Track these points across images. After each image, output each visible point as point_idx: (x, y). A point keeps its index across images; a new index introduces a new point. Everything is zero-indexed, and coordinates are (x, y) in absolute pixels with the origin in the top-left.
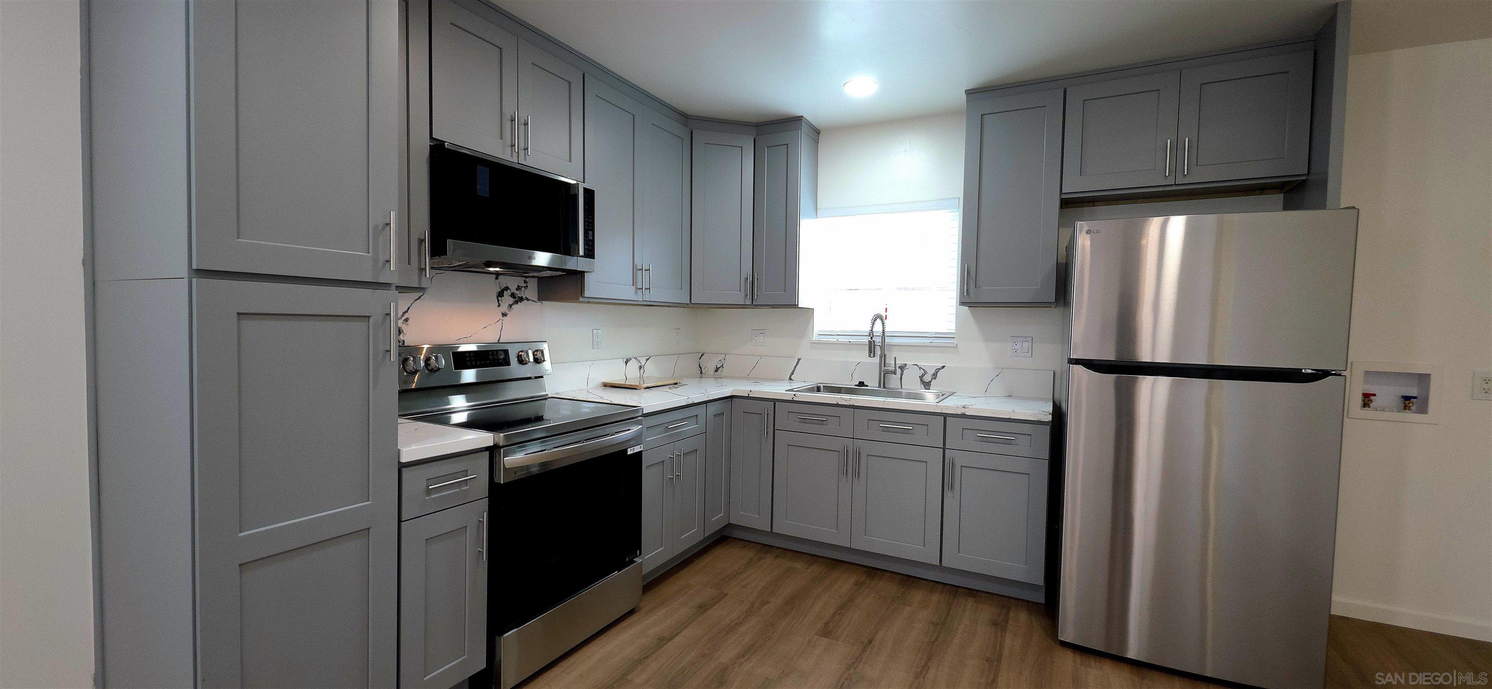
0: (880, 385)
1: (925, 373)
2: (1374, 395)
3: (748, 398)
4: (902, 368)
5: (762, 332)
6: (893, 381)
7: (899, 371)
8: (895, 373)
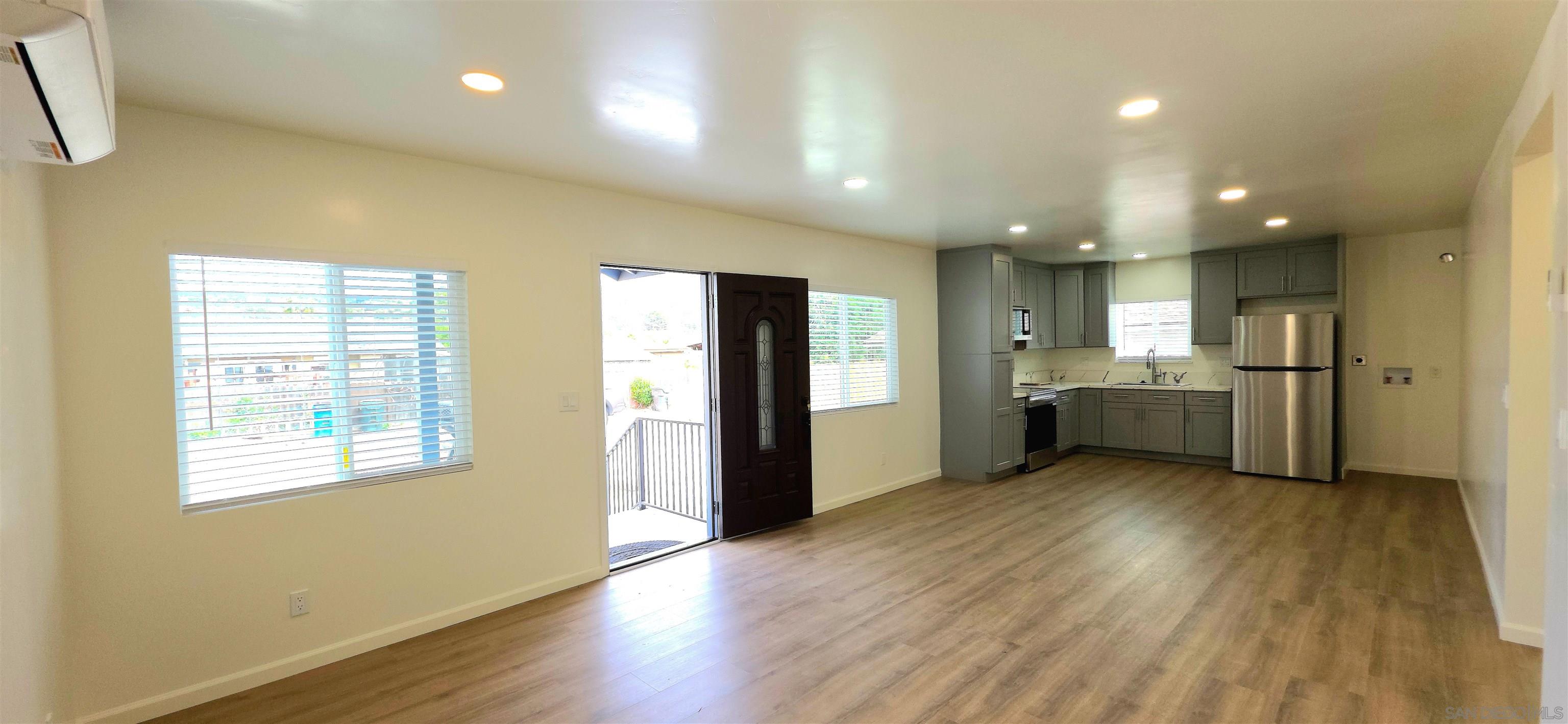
0: (1153, 382)
1: (1177, 376)
2: (1391, 378)
3: (1088, 388)
4: (1164, 374)
5: (1087, 359)
6: (1160, 380)
7: (1163, 375)
8: (1160, 376)
